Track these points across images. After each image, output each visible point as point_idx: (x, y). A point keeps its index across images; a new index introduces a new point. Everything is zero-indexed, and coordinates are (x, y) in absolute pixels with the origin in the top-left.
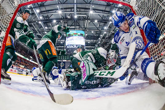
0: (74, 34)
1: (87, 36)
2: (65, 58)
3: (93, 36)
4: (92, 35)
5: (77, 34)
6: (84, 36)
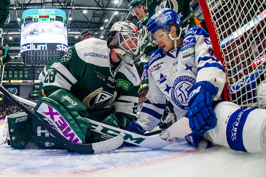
0: (40, 17)
1: (71, 21)
2: (18, 74)
3: (87, 23)
4: (84, 19)
5: (48, 17)
6: (66, 22)
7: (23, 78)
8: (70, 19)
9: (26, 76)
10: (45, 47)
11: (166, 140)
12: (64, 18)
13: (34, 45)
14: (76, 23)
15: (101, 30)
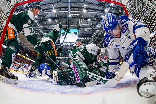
4: (85, 33)
5: (71, 32)
6: (78, 34)
7: (61, 57)
8: (80, 33)
9: (62, 56)
11: (116, 80)
12: (78, 33)
13: (70, 43)
14: (82, 35)
15: (92, 37)
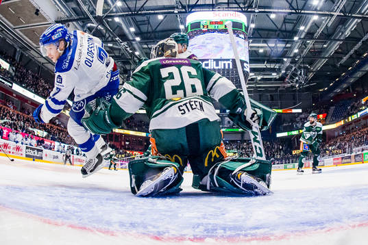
0: (211, 22)
1: (254, 29)
3: (276, 31)
4: (272, 26)
6: (247, 31)
8: (253, 26)
10: (229, 64)
13: (215, 62)
14: (259, 32)
15: (294, 41)
